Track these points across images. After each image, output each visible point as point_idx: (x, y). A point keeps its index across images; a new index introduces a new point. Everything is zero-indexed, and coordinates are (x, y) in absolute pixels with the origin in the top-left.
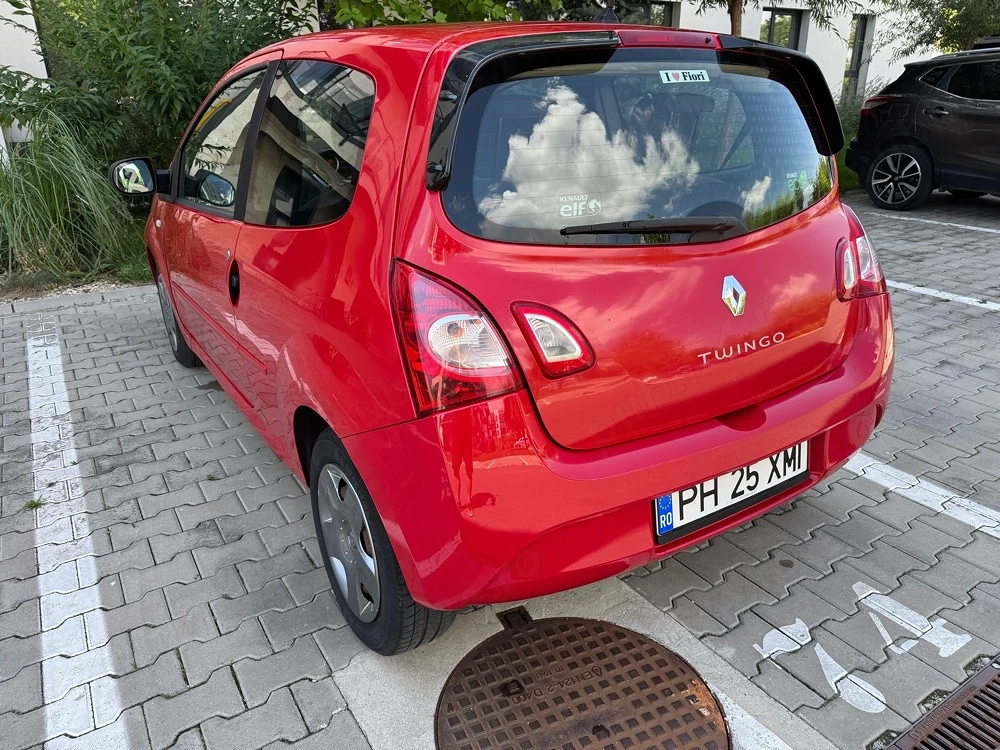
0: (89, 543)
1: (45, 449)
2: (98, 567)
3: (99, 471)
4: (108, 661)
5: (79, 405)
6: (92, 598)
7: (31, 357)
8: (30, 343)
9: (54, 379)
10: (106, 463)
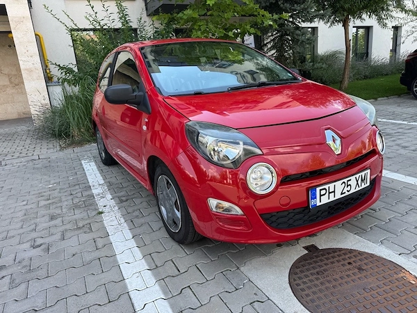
0: (125, 224)
1: (99, 195)
2: (132, 233)
3: (122, 201)
4: (145, 264)
5: (107, 180)
6: (133, 243)
7: (85, 166)
8: (83, 162)
9: (95, 173)
10: (124, 199)
